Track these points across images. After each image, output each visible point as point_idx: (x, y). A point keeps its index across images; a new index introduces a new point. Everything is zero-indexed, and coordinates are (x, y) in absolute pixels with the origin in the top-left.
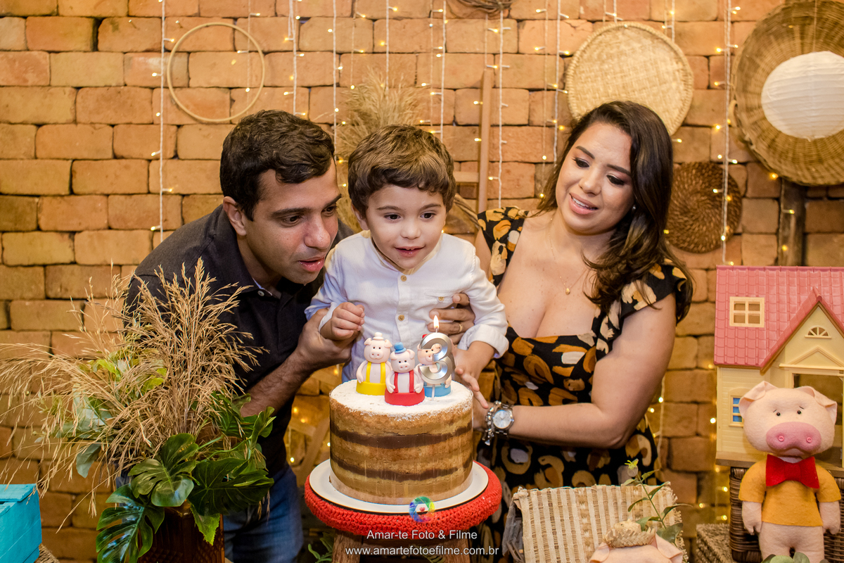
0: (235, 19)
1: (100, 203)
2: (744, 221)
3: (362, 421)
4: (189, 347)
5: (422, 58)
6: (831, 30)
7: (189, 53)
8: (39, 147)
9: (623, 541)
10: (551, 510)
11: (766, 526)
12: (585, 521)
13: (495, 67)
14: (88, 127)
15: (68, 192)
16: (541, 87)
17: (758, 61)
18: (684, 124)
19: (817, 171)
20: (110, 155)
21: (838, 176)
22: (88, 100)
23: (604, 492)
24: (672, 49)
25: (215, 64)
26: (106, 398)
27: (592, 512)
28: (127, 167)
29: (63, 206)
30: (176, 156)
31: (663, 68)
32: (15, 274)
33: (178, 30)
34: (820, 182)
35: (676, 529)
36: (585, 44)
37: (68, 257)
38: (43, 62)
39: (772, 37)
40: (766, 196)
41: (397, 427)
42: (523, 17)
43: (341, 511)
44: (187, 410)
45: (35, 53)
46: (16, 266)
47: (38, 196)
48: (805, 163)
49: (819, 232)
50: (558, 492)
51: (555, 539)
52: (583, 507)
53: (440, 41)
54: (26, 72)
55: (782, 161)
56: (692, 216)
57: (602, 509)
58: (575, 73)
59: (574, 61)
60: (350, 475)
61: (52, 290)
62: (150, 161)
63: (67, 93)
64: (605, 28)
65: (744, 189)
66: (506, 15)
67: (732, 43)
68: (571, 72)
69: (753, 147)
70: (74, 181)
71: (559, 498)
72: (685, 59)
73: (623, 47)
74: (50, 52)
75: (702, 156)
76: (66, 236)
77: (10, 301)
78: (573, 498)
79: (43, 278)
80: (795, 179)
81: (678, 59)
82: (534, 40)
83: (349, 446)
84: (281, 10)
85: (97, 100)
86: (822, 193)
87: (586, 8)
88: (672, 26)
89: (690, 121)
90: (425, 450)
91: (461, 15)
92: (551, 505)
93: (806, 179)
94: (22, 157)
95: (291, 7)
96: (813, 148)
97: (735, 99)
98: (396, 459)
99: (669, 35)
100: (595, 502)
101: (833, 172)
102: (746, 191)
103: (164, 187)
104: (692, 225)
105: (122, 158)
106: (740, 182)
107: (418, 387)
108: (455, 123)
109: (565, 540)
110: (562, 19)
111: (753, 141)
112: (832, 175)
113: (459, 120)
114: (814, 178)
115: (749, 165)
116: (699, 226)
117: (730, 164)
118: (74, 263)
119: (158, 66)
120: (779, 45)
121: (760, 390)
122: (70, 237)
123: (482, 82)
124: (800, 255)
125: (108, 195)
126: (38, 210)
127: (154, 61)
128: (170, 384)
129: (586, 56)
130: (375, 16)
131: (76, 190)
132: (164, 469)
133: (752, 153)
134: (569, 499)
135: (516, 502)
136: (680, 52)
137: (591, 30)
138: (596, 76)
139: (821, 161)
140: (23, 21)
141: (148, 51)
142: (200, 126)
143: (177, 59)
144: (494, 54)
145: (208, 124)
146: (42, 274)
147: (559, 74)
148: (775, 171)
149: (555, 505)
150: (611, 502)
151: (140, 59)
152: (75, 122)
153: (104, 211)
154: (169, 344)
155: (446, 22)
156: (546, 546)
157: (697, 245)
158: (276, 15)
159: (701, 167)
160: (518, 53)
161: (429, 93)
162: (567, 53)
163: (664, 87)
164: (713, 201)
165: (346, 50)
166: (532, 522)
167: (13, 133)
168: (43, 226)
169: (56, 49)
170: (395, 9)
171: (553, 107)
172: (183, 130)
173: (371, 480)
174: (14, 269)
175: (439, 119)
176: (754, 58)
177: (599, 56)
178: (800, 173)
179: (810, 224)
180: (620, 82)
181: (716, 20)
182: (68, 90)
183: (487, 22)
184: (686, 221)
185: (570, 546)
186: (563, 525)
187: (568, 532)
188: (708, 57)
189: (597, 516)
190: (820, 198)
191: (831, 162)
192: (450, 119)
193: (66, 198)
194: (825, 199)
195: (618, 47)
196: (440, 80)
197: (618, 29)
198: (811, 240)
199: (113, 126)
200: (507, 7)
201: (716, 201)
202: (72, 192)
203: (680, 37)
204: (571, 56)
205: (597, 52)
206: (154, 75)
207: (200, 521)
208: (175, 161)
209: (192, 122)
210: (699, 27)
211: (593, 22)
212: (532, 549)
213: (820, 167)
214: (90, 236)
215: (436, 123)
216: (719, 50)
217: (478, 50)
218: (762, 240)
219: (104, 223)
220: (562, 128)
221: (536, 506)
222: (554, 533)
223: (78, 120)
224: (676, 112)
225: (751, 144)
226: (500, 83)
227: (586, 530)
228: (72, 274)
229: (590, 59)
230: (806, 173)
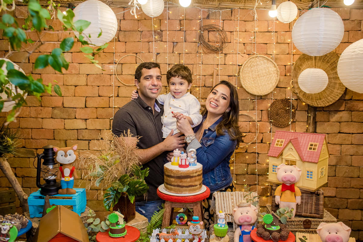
0: (137, 53)
1: (95, 110)
2: (296, 118)
3: (172, 172)
4: (126, 152)
5: (195, 66)
6: (325, 57)
7: (122, 64)
8: (76, 93)
9: (242, 205)
10: (223, 198)
11: (281, 202)
12: (232, 201)
13: (218, 69)
14: (91, 87)
15: (85, 107)
16: (232, 75)
17: (301, 67)
18: (277, 87)
19: (319, 102)
20: (98, 96)
21: (325, 104)
22: (91, 78)
23: (238, 193)
24: (273, 63)
25: (130, 67)
26: (104, 165)
27: (235, 198)
28: (103, 99)
29: (83, 111)
30: (118, 96)
31: (270, 69)
32: (68, 132)
33: (119, 57)
34: (320, 106)
35: (256, 203)
36: (246, 62)
37: (84, 127)
38: (77, 66)
39: (305, 60)
40: (304, 110)
41: (181, 173)
42: (227, 53)
43: (166, 195)
44: (126, 169)
45: (75, 64)
46: (69, 130)
47: (76, 108)
48: (315, 100)
49: (320, 122)
50: (225, 193)
51: (224, 205)
52: (232, 197)
53: (200, 61)
54: (72, 70)
55: (308, 99)
56: (280, 116)
57: (237, 197)
58: (242, 71)
59: (242, 67)
60: (169, 186)
61: (79, 137)
62: (110, 97)
63: (85, 76)
64: (252, 57)
65: (296, 108)
66: (221, 52)
67: (293, 62)
68: (241, 71)
69: (298, 95)
70: (86, 103)
71: (226, 194)
72: (277, 67)
73: (258, 63)
74: (79, 63)
75: (283, 97)
76: (84, 120)
77: (67, 140)
78: (230, 195)
79: (77, 133)
80: (311, 105)
81: (275, 67)
82: (230, 60)
83: (169, 178)
84: (151, 51)
85: (94, 78)
86: (322, 109)
87: (246, 50)
88: (274, 56)
89: (279, 86)
90: (189, 180)
91: (207, 53)
92: (223, 196)
93: (315, 105)
94: (70, 96)
95: (154, 50)
96: (318, 95)
97: (292, 80)
98: (181, 182)
99: (273, 59)
100: (236, 196)
101: (324, 103)
102: (297, 108)
103: (114, 106)
104: (279, 119)
105: (101, 96)
106: (295, 105)
107: (187, 163)
108: (205, 86)
109: (227, 206)
110: (239, 54)
111: (298, 93)
112: (324, 104)
113: (206, 85)
114: (318, 104)
115: (298, 100)
116: (282, 119)
117: (292, 99)
118: (86, 129)
119: (112, 68)
120: (308, 62)
121: (281, 166)
122: (85, 121)
123: (213, 73)
124: (314, 129)
125: (97, 108)
126: (75, 112)
127: (112, 67)
128: (121, 162)
129: (246, 66)
130: (180, 53)
131: (87, 106)
132: (121, 183)
133: (298, 96)
134: (228, 195)
135: (214, 195)
136: (276, 64)
137: (248, 57)
138: (249, 72)
139: (320, 99)
140: (71, 54)
141: (109, 63)
142: (126, 87)
143: (118, 66)
144: (217, 65)
145: (128, 86)
146: (76, 132)
147: (238, 71)
148: (305, 102)
149: (225, 196)
150: (240, 196)
151: (107, 66)
152: (87, 85)
153: (96, 113)
154: (121, 151)
155: (202, 54)
156: (222, 207)
157: (281, 125)
158: (149, 52)
159: (282, 101)
160: (225, 64)
161: (197, 77)
162: (240, 64)
163: (271, 76)
164: (286, 111)
165: (171, 63)
166: (218, 201)
167: (68, 88)
168: (77, 118)
169: (81, 63)
170: (186, 51)
171: (236, 82)
172: (120, 88)
173: (174, 187)
174: (68, 130)
175: (200, 85)
176: (299, 66)
177: (250, 65)
178: (313, 103)
179: (317, 119)
180: (257, 74)
181: (288, 54)
182: (85, 75)
183: (215, 55)
184: (277, 118)
185: (228, 207)
186: (226, 202)
187: (228, 203)
188: (285, 66)
189: (236, 199)
190: (321, 111)
191: (324, 99)
192: (203, 85)
193: (84, 109)
194: (323, 111)
195: (257, 63)
196: (200, 73)
197: (256, 57)
198: (318, 124)
199: (98, 86)
200: (222, 50)
201: (288, 112)
202: (86, 107)
203: (276, 60)
204: (241, 65)
205: (250, 64)
206: (111, 71)
207: (130, 197)
208: (118, 97)
209: (123, 85)
210: (282, 56)
211: (249, 55)
212: (218, 208)
213: (320, 101)
214: (92, 121)
215: (199, 86)
216: (289, 64)
217: (212, 63)
218: (302, 124)
219: (95, 117)
220: (238, 88)
221: (219, 196)
222: (224, 203)
223: (88, 85)
224: (274, 83)
225: (298, 94)
226: (219, 74)
227: (233, 203)
228: (86, 132)
229: (247, 66)
230: (315, 103)
